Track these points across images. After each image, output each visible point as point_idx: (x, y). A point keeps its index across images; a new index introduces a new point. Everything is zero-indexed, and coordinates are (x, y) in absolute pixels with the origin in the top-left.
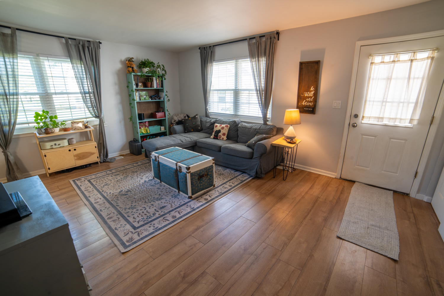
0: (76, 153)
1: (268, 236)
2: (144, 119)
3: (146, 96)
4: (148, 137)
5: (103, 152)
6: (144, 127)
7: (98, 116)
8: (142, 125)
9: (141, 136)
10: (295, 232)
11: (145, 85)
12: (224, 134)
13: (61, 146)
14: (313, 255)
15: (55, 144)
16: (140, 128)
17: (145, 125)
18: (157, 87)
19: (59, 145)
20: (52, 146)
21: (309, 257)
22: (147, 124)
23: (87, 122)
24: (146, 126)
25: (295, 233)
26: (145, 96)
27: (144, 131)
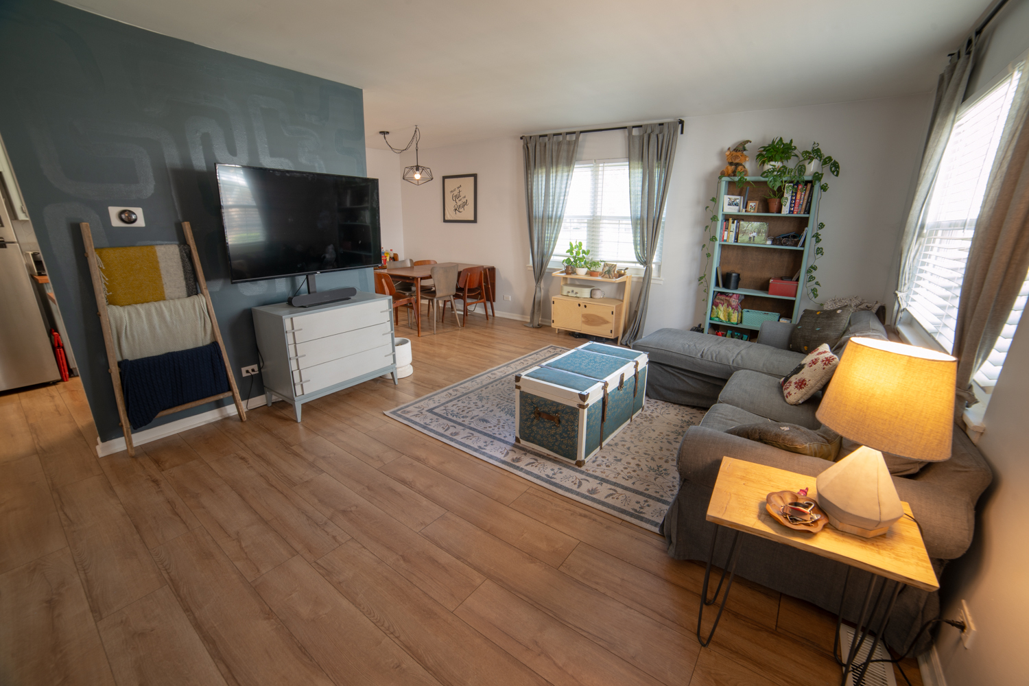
0: (586, 311)
1: (365, 548)
2: (736, 288)
3: (759, 232)
4: (729, 332)
5: (631, 327)
6: (726, 304)
7: (645, 261)
8: (723, 300)
9: (710, 323)
10: (360, 605)
11: (766, 207)
12: (801, 384)
13: (578, 295)
14: (269, 619)
15: (573, 291)
16: (715, 304)
17: (729, 301)
18: (791, 212)
19: (576, 293)
20: (569, 292)
21: (268, 609)
22: (734, 302)
23: (627, 269)
24: (729, 305)
25: (354, 602)
26: (754, 234)
27: (724, 316)
